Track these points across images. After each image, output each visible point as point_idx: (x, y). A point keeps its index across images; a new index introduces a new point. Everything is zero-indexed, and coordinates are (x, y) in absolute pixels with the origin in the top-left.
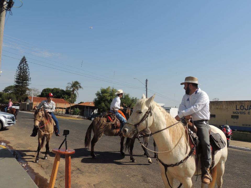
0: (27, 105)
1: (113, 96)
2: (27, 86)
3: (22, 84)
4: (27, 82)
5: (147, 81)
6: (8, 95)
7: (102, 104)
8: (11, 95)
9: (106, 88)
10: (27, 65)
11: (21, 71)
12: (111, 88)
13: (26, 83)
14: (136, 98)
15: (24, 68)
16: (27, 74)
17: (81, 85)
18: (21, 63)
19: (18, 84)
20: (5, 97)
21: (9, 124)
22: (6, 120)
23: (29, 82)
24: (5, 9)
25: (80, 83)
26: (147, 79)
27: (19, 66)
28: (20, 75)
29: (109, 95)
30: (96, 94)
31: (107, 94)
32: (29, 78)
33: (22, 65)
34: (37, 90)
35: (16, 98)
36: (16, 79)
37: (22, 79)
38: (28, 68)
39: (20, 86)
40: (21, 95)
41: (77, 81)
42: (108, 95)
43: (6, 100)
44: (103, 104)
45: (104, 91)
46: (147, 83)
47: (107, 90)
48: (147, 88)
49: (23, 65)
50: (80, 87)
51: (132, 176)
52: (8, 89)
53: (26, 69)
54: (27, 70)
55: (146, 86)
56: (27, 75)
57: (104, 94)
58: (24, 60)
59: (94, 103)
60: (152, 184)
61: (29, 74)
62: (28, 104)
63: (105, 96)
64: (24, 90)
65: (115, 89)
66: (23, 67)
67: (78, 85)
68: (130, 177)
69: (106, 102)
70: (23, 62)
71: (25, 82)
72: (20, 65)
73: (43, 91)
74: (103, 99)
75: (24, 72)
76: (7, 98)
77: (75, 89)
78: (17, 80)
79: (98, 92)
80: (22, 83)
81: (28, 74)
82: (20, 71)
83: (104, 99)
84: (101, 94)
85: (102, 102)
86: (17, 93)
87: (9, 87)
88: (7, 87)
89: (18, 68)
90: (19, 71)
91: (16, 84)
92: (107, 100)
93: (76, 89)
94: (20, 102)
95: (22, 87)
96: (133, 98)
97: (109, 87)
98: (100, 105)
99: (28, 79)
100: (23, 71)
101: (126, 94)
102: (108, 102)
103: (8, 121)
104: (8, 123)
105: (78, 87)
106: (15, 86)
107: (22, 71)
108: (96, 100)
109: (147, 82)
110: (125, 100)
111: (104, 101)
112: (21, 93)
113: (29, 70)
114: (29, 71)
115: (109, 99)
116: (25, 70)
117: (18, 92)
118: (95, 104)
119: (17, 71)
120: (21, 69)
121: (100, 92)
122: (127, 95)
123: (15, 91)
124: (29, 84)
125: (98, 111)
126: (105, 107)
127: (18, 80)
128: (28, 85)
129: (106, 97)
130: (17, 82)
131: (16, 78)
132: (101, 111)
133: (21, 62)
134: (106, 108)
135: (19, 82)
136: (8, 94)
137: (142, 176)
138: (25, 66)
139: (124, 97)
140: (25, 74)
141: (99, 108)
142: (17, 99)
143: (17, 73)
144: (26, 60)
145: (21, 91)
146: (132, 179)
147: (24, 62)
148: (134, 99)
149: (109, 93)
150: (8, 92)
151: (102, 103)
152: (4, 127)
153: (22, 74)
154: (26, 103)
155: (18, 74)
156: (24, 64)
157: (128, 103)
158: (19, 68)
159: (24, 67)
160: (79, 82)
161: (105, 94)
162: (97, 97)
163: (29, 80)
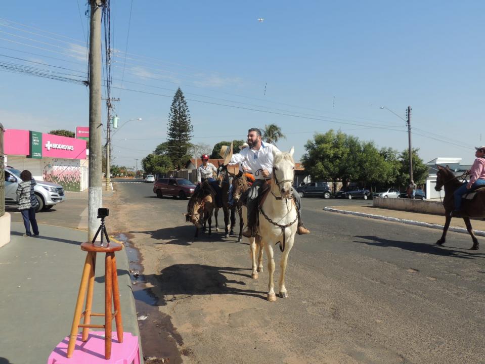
0: (189, 173)
1: (338, 148)
2: (187, 140)
3: (180, 138)
4: (188, 133)
5: (409, 110)
6: (159, 159)
7: (317, 165)
8: (164, 158)
9: (325, 133)
10: (185, 104)
11: (176, 115)
12: (335, 133)
13: (186, 135)
14: (390, 149)
15: (180, 109)
16: (185, 119)
17: (282, 132)
18: (175, 102)
19: (173, 139)
20: (156, 162)
21: (54, 200)
22: (48, 194)
23: (190, 134)
24: (99, 6)
25: (280, 128)
26: (409, 107)
27: (173, 107)
28: (175, 122)
29: (331, 145)
30: (306, 146)
31: (327, 145)
32: (190, 125)
33: (177, 103)
34: (208, 146)
35: (172, 163)
36: (170, 130)
37: (180, 129)
38: (187, 109)
39: (177, 141)
40: (179, 157)
41: (275, 125)
42: (329, 147)
43: (157, 167)
44: (320, 166)
45: (321, 140)
46: (411, 116)
47: (328, 137)
48: (409, 126)
49: (179, 105)
50: (280, 135)
51: (314, 305)
52: (161, 149)
53: (184, 111)
54: (186, 113)
55: (408, 122)
56: (186, 122)
57: (320, 144)
58: (179, 95)
59: (303, 164)
60: (347, 322)
61: (189, 119)
62: (190, 171)
63: (323, 149)
64: (183, 148)
65: (342, 133)
66: (178, 107)
67: (276, 132)
68: (308, 306)
69: (326, 160)
70: (178, 98)
71: (184, 133)
72: (173, 104)
73: (215, 147)
74: (320, 154)
75: (181, 117)
76: (159, 163)
77: (271, 139)
78: (171, 132)
79: (309, 141)
80: (180, 136)
81: (187, 120)
82: (174, 116)
83: (322, 155)
84: (316, 146)
85: (319, 161)
86: (174, 154)
87: (163, 145)
88: (159, 146)
89: (171, 110)
90: (173, 114)
91: (171, 139)
92: (328, 156)
93: (273, 139)
94: (179, 168)
95: (180, 143)
96: (384, 149)
97: (331, 131)
98: (313, 168)
99: (188, 129)
100: (180, 114)
101: (367, 143)
102: (329, 161)
103: (52, 195)
104: (52, 199)
105: (276, 136)
106: (169, 143)
107: (178, 115)
108: (305, 158)
109: (411, 113)
110: (364, 155)
111: (322, 159)
112: (179, 154)
113: (188, 111)
114: (189, 113)
115: (332, 155)
116: (182, 112)
117: (174, 152)
118: (305, 167)
119: (169, 115)
120: (175, 111)
121: (314, 142)
122: (369, 143)
123: (170, 151)
124: (190, 137)
125: (311, 180)
126: (324, 170)
127: (173, 131)
128: (190, 139)
129: (325, 150)
130: (172, 135)
131: (169, 128)
132: (317, 178)
133: (175, 99)
134: (325, 172)
135: (174, 134)
136: (159, 157)
137: (334, 306)
138: (181, 105)
139: (362, 149)
140: (184, 119)
141: (313, 173)
142: (174, 165)
143: (171, 120)
144: (183, 95)
145: (179, 151)
146: (311, 308)
147: (180, 98)
148: (387, 150)
149: (331, 143)
150: (162, 153)
151: (317, 163)
152: (46, 204)
153: (177, 120)
154: (187, 171)
155: (172, 122)
156: (180, 102)
157: (371, 161)
158: (173, 110)
159: (181, 107)
160: (278, 126)
161: (323, 145)
162: (307, 152)
163: (191, 129)
